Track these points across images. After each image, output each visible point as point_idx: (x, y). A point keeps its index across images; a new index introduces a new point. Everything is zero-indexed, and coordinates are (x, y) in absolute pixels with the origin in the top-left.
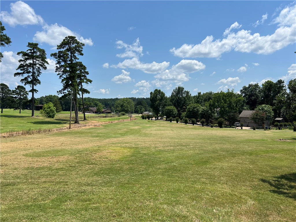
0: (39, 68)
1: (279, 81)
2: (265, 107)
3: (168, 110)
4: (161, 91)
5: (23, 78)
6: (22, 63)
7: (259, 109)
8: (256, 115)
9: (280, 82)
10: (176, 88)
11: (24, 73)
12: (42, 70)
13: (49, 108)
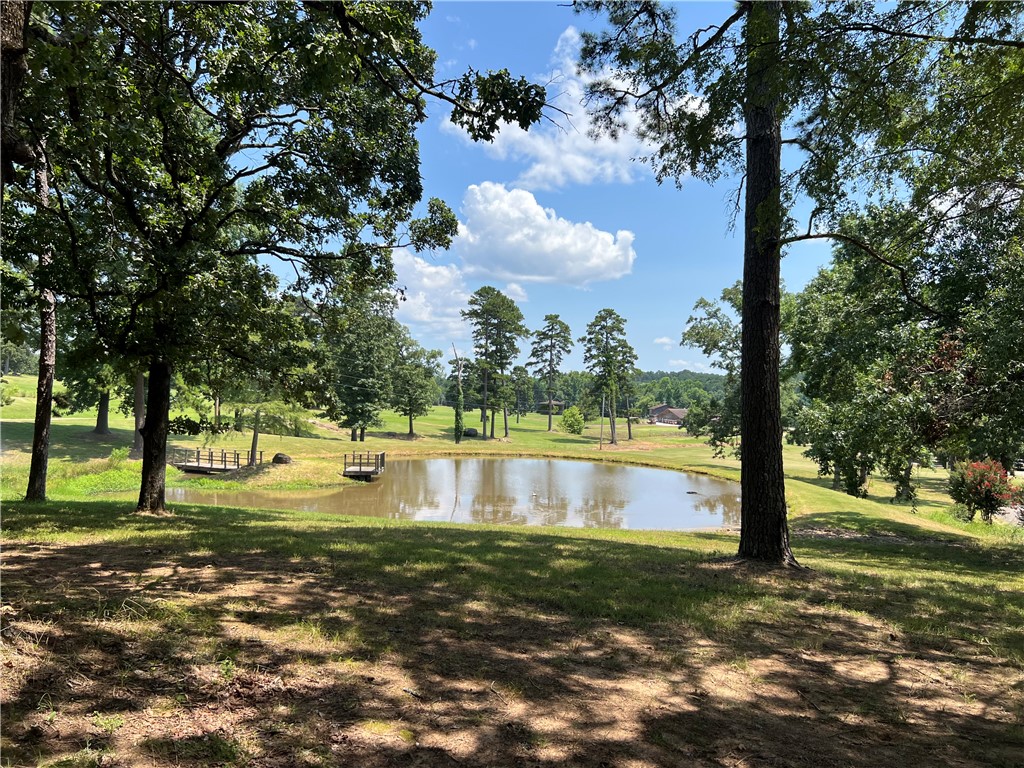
0: (559, 352)
5: (537, 369)
6: (536, 346)
11: (538, 362)
12: (564, 355)
13: (573, 416)
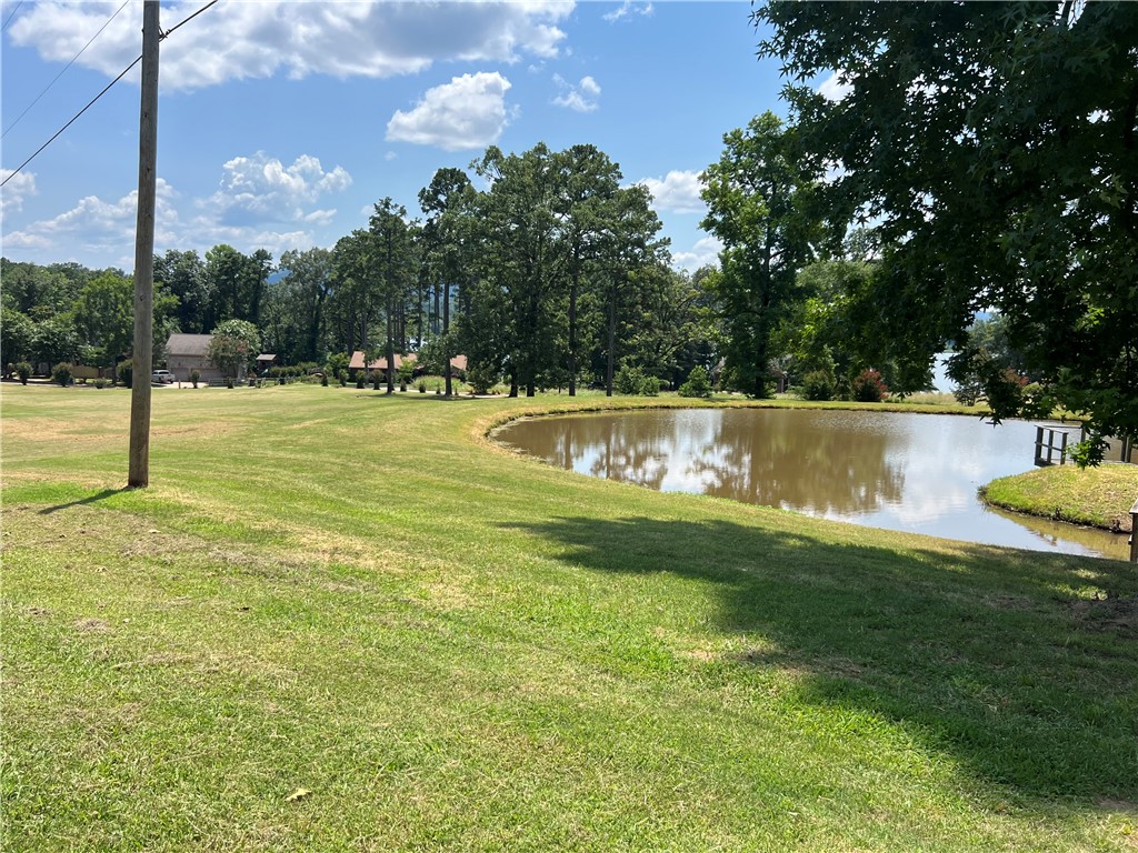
1: (258, 253)
2: (239, 325)
8: (223, 350)
9: (262, 256)
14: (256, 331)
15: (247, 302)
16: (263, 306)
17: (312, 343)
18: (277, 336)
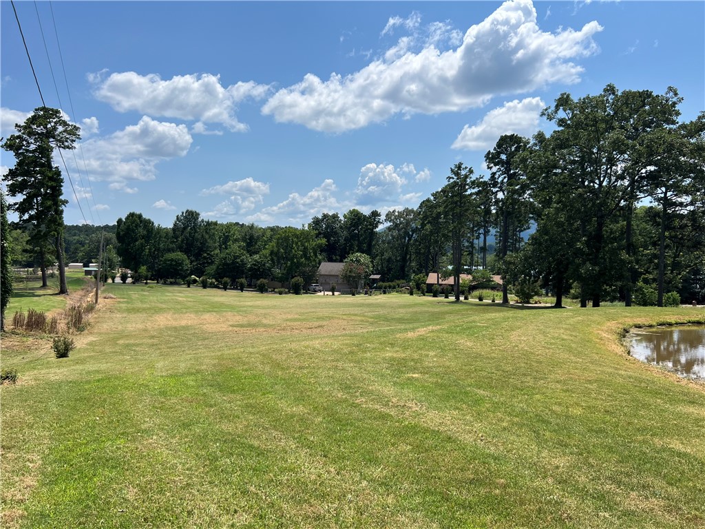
1: (373, 213)
2: (360, 256)
3: (172, 260)
4: (144, 217)
7: (352, 260)
8: (350, 272)
9: (375, 214)
10: (183, 213)
14: (370, 260)
15: (365, 243)
16: (375, 245)
17: (403, 268)
18: (382, 264)
